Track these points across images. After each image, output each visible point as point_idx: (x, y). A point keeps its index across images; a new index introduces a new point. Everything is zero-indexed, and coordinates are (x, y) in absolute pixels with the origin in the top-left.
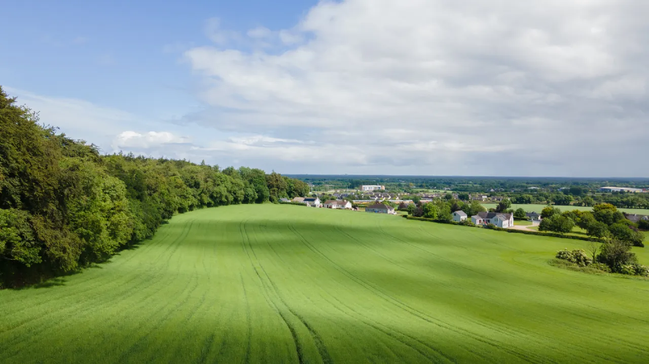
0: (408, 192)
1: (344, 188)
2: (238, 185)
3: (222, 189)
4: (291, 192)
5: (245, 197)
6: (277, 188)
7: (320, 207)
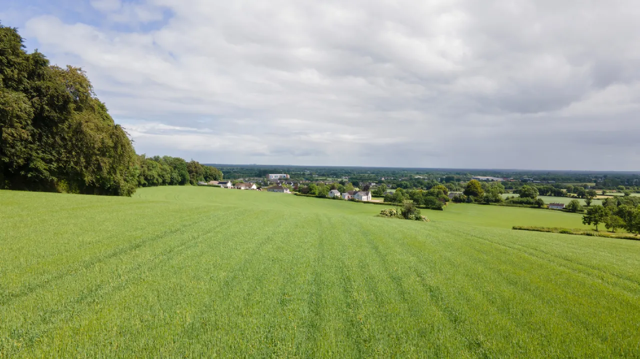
0: (309, 180)
1: (252, 176)
2: (166, 171)
3: (154, 173)
4: (207, 177)
5: (171, 180)
6: (196, 173)
7: (232, 188)
